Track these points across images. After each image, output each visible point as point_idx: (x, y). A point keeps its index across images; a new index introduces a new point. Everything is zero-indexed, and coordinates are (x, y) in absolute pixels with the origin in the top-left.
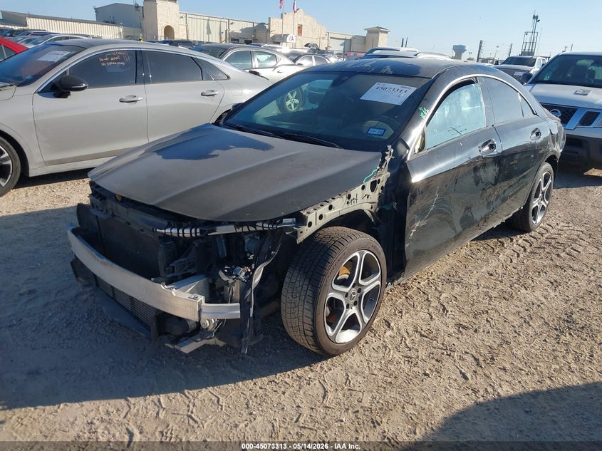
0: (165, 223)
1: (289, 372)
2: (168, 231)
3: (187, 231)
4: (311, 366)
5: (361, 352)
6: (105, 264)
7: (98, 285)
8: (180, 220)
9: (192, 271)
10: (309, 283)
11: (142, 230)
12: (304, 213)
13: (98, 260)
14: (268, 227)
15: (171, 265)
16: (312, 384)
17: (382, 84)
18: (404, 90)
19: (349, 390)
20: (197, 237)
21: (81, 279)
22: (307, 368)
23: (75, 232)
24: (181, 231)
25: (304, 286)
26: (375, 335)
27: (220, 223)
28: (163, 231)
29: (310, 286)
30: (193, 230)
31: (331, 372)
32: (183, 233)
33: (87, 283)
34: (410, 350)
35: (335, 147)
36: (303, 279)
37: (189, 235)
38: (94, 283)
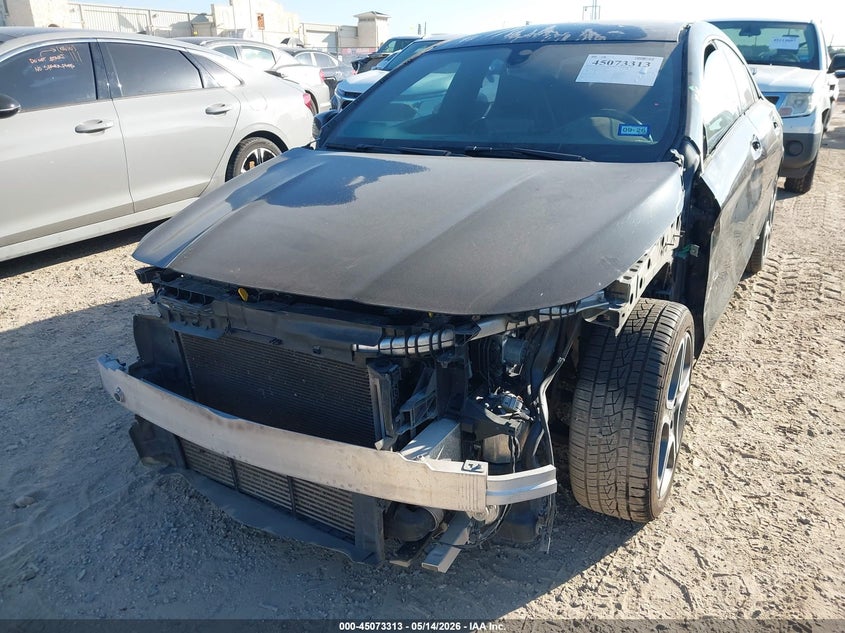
0: (378, 330)
1: (599, 565)
2: (385, 345)
3: (423, 341)
4: (625, 546)
5: (682, 503)
6: (240, 427)
7: (187, 466)
8: (408, 322)
9: (432, 415)
10: (636, 403)
11: (319, 352)
12: (621, 280)
13: (219, 422)
14: (560, 314)
15: (402, 411)
16: (651, 578)
17: (599, 57)
18: (644, 63)
19: (715, 576)
20: (441, 350)
21: (150, 459)
22: (621, 550)
23: (134, 371)
24: (411, 342)
25: (625, 412)
26: (680, 470)
27: (485, 318)
28: (376, 347)
29: (638, 410)
30: (435, 338)
31: (663, 547)
32: (416, 346)
33: (165, 466)
34: (748, 484)
35: (580, 160)
36: (621, 400)
37: (427, 349)
38: (181, 462)
